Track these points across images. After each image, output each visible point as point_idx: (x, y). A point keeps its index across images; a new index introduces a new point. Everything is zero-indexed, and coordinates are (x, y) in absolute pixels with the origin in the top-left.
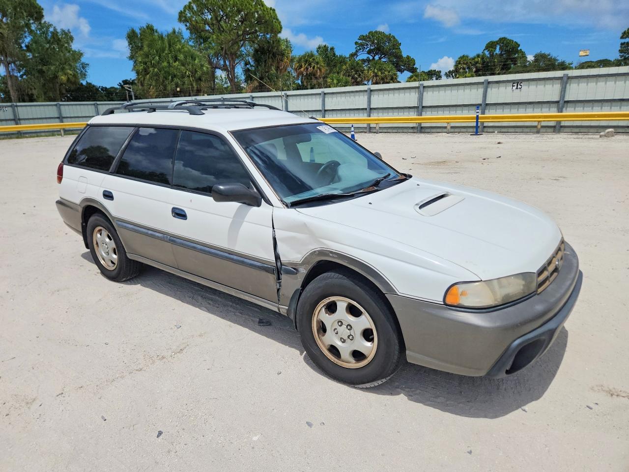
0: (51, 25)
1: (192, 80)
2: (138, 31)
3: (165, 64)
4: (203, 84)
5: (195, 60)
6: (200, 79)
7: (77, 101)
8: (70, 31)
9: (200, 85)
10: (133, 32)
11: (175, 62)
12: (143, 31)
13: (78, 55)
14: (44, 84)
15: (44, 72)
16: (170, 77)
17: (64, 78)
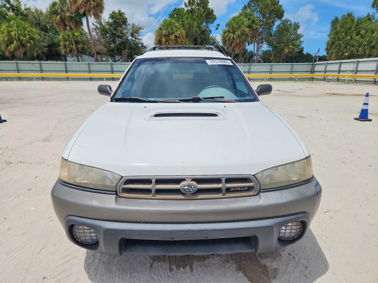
0: (289, 21)
1: (366, 48)
2: (340, 18)
3: (349, 38)
4: (374, 50)
5: (374, 33)
6: (373, 47)
7: (288, 63)
8: (299, 23)
9: (372, 51)
10: (337, 19)
11: (357, 36)
12: (344, 17)
13: (299, 36)
14: (276, 54)
15: (277, 47)
16: (349, 47)
17: (287, 50)
